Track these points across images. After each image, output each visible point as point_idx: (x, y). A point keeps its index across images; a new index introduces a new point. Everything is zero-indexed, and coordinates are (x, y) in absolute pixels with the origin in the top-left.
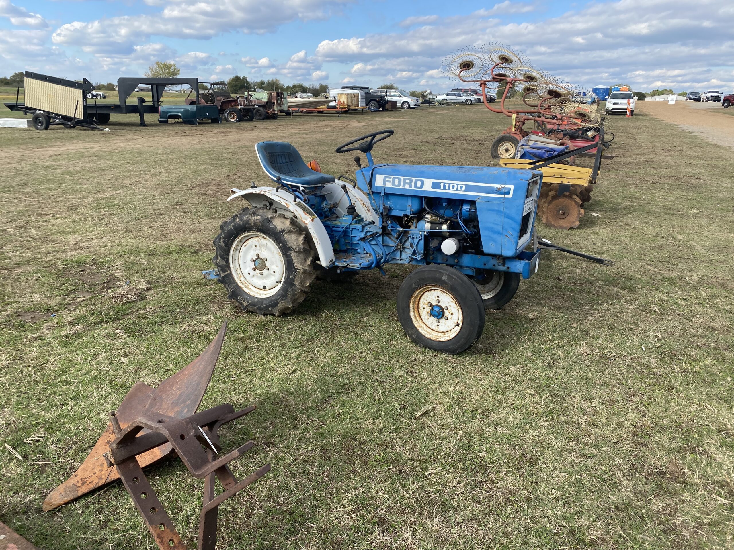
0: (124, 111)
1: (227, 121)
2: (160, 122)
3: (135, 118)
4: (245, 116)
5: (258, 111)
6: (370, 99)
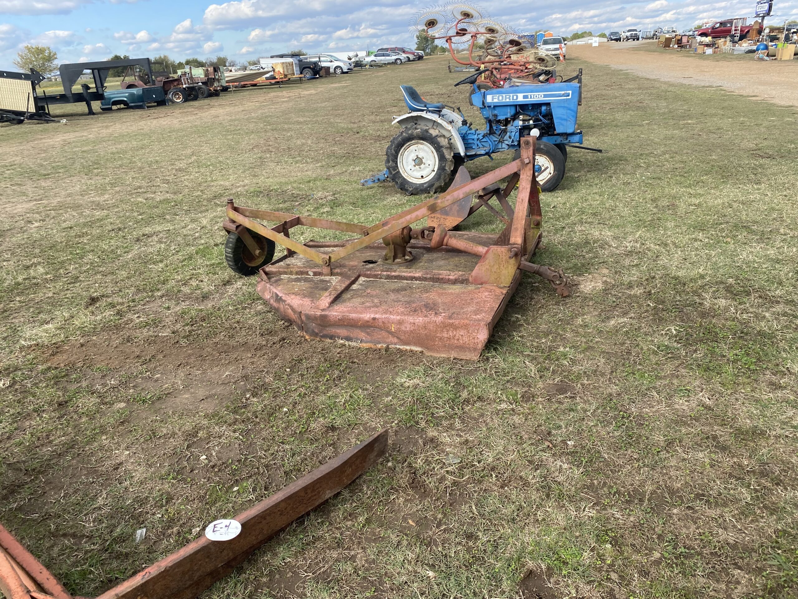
0: (72, 100)
1: (173, 102)
2: (103, 109)
3: (82, 107)
4: (189, 95)
5: (200, 88)
6: (304, 67)
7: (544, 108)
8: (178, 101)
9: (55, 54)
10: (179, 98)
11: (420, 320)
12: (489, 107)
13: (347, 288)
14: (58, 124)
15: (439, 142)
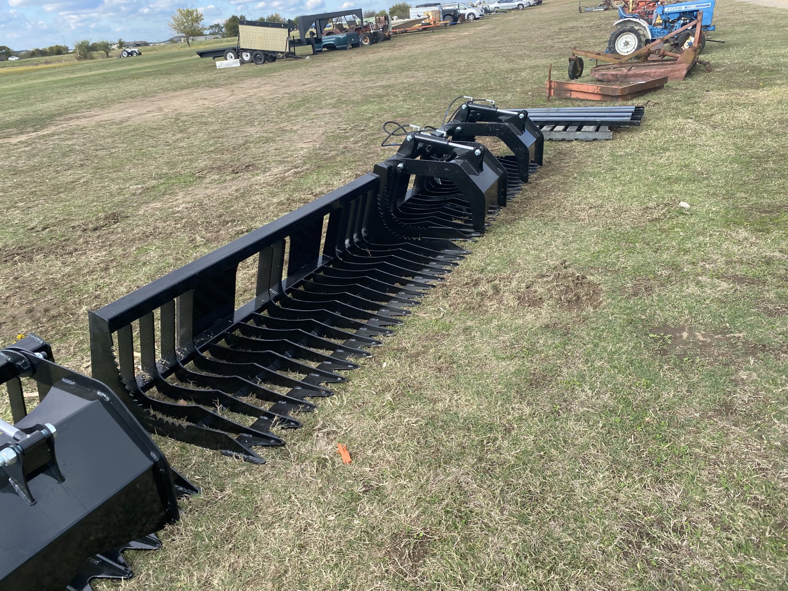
0: (305, 44)
1: (363, 45)
4: (373, 39)
5: (380, 33)
6: (446, 14)
7: (695, 13)
8: (366, 44)
9: (202, 15)
10: (366, 42)
11: (663, 70)
12: (666, 14)
13: (630, 69)
14: (304, 60)
15: (638, 33)
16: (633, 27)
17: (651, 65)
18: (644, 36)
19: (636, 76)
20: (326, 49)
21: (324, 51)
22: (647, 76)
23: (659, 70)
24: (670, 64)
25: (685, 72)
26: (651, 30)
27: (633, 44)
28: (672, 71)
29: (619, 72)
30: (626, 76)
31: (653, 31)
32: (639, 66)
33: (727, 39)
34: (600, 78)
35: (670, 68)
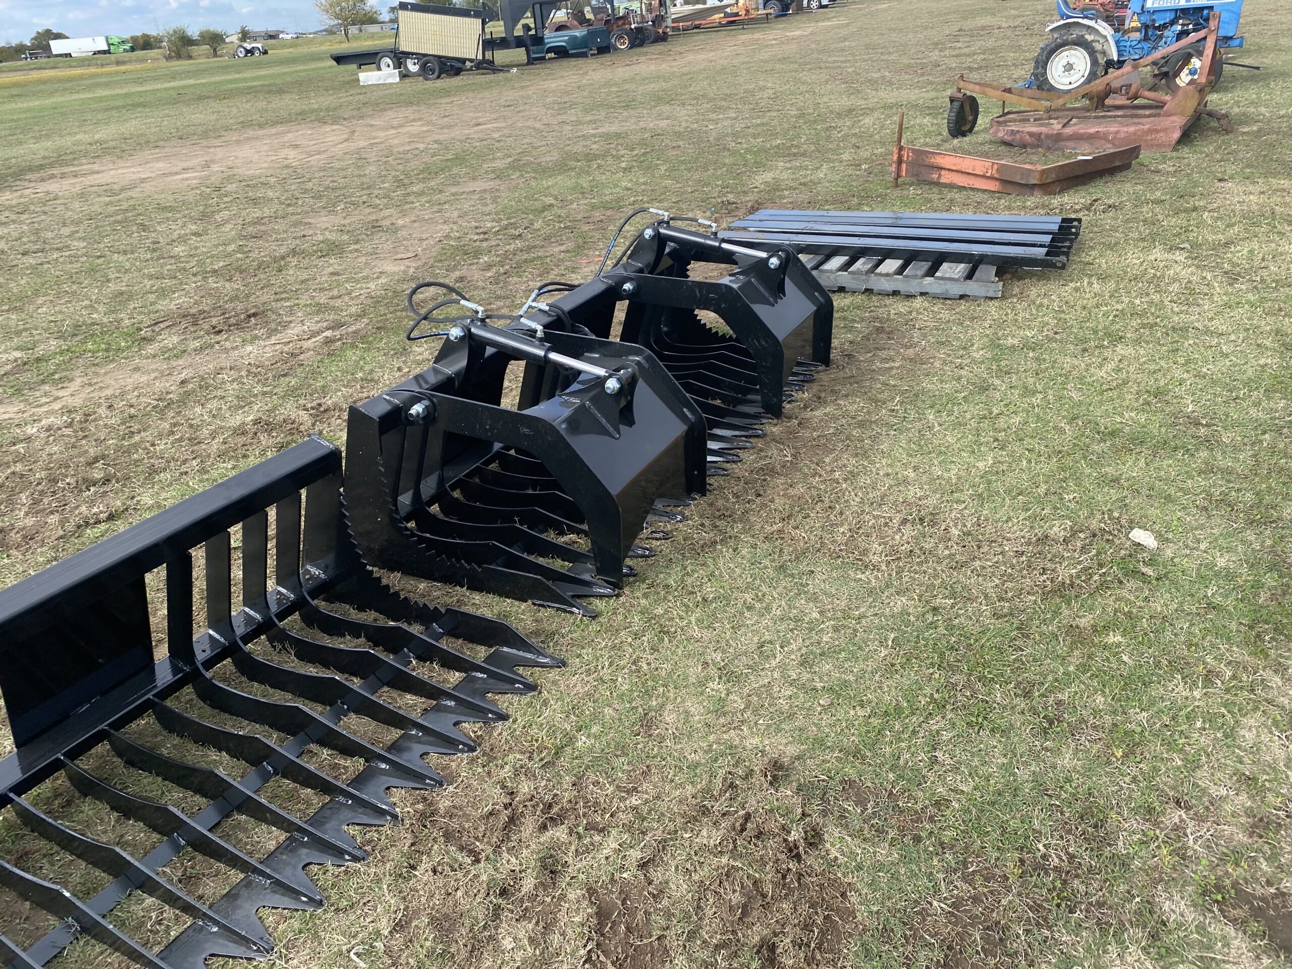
0: (511, 46)
1: (616, 49)
4: (636, 40)
7: (1205, 12)
8: (623, 47)
10: (624, 43)
11: (1132, 129)
12: (1148, 12)
13: (1068, 123)
14: (508, 74)
15: (1093, 48)
16: (1083, 36)
17: (1110, 117)
18: (1104, 53)
19: (1078, 138)
20: (553, 55)
21: (550, 59)
22: (1100, 138)
23: (1125, 129)
24: (1149, 116)
25: (1177, 135)
26: (1117, 43)
27: (1082, 68)
28: (1150, 131)
29: (1044, 130)
30: (1058, 138)
31: (1122, 44)
32: (1086, 117)
33: (1265, 60)
34: (1008, 138)
35: (1147, 124)
